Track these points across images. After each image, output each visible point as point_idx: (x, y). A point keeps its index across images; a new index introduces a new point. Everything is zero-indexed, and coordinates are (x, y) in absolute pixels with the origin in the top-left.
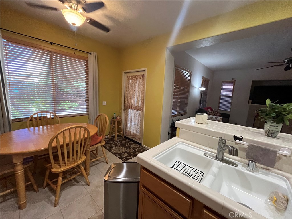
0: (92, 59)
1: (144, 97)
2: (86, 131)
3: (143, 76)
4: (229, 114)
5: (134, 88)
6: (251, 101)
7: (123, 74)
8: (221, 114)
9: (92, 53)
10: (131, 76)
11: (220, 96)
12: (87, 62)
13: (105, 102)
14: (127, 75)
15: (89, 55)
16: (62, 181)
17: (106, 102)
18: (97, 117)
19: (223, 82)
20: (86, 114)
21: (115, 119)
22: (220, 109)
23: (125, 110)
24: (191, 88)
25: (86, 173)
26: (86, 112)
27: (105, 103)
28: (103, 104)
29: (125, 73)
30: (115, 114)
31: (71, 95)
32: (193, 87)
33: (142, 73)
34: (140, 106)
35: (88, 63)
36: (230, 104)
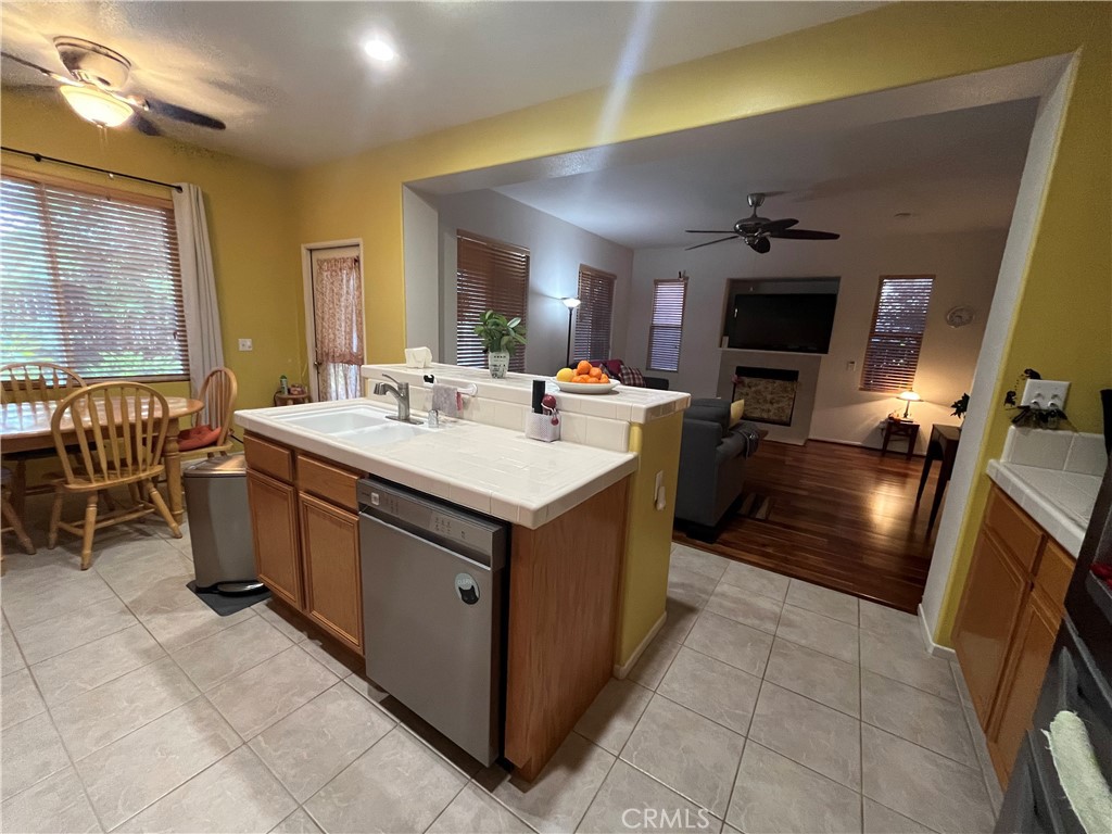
0: (184, 206)
1: (361, 324)
2: (156, 399)
3: (357, 261)
4: (666, 378)
5: (336, 297)
6: (726, 339)
7: (304, 253)
8: (644, 378)
9: (184, 186)
10: (328, 261)
11: (653, 327)
12: (170, 215)
13: (248, 342)
14: (316, 255)
15: (174, 192)
16: (97, 522)
17: (253, 342)
18: (208, 379)
19: (657, 282)
20: (184, 377)
21: (286, 393)
22: (653, 366)
23: (318, 365)
24: (530, 299)
25: (173, 516)
26: (182, 372)
27: (246, 344)
28: (241, 348)
29: (311, 251)
30: (283, 377)
31: (146, 329)
32: (541, 295)
33: (352, 253)
34: (355, 350)
35: (174, 218)
36: (676, 351)
